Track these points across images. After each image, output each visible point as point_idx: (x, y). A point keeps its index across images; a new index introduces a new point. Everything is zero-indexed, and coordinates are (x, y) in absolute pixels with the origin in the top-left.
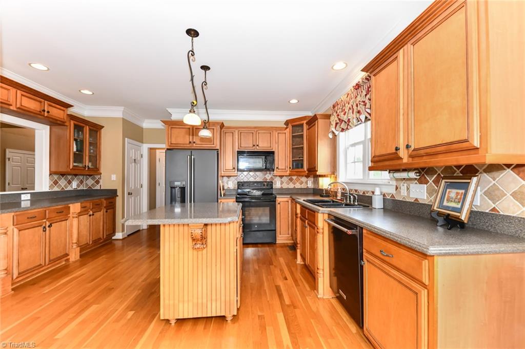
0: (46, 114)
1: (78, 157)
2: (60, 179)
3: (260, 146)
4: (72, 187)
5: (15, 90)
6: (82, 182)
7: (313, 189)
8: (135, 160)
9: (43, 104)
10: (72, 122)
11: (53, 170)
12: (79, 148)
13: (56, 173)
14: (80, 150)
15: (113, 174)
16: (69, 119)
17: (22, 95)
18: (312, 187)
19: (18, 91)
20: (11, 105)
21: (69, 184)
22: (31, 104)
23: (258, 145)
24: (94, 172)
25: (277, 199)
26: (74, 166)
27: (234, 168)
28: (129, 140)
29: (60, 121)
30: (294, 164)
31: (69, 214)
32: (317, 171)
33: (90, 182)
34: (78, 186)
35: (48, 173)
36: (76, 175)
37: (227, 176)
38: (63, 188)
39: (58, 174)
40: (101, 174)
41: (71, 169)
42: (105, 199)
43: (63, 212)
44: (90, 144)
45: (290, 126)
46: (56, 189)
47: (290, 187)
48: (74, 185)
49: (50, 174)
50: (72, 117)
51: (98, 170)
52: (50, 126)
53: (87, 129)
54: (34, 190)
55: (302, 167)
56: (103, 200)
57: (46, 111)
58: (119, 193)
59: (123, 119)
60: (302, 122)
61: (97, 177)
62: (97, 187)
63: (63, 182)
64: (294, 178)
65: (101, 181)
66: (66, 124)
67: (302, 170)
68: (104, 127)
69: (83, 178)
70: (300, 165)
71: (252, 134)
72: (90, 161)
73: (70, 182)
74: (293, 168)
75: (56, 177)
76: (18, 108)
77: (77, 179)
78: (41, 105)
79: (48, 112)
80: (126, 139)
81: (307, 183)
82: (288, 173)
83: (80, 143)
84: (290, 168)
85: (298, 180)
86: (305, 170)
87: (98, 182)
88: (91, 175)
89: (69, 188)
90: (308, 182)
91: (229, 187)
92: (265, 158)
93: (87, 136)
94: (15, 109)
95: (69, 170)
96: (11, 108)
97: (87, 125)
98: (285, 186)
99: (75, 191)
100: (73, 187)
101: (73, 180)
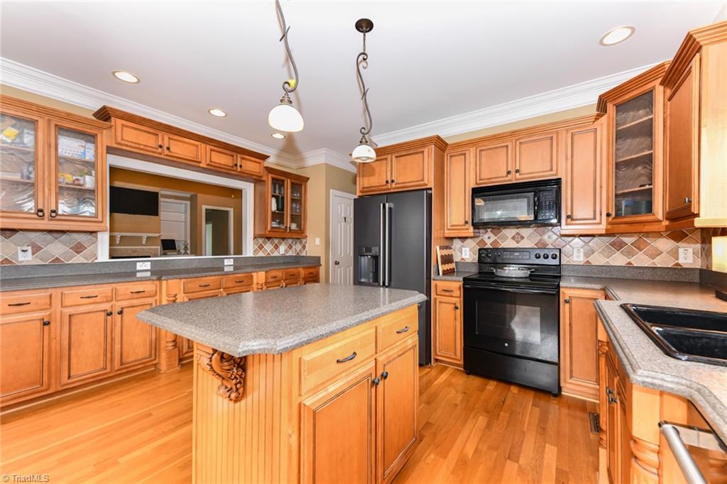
0: (239, 169)
1: (278, 216)
2: (265, 243)
3: (523, 171)
4: (279, 253)
5: (203, 145)
6: (290, 247)
7: (701, 270)
8: (345, 218)
9: (235, 157)
10: (270, 176)
11: (257, 233)
12: (280, 207)
13: (261, 236)
14: (281, 207)
15: (318, 237)
16: (266, 172)
17: (211, 150)
18: (698, 266)
19: (208, 146)
20: (200, 162)
21: (290, 249)
22: (222, 159)
23: (517, 171)
24: (299, 235)
25: (561, 290)
26: (272, 228)
27: (466, 222)
28: (334, 191)
29: (255, 175)
30: (624, 203)
31: (252, 284)
32: (698, 215)
33: (298, 247)
34: (286, 251)
35: (252, 237)
36: (283, 239)
37: (459, 238)
38: (269, 254)
39: (263, 237)
40: (307, 237)
41: (269, 231)
42: (304, 268)
43: (242, 281)
44: (293, 200)
45: (611, 108)
46: (261, 254)
47: (612, 264)
48: (282, 249)
49: (255, 238)
50: (269, 170)
51: (303, 233)
52: (255, 183)
53: (288, 183)
54: (242, 254)
55: (649, 209)
56: (301, 269)
57: (239, 165)
58: (323, 262)
59: (326, 164)
60: (649, 86)
61: (304, 241)
62: (303, 254)
63: (269, 247)
64: (629, 240)
65: (307, 245)
66: (263, 179)
67: (649, 218)
68: (309, 179)
69: (292, 242)
70: (643, 207)
71: (505, 149)
72: (292, 221)
73: (276, 247)
74: (617, 215)
75: (261, 241)
76: (208, 165)
77: (285, 243)
78: (233, 160)
79: (241, 166)
80: (331, 190)
81: (675, 254)
82: (602, 228)
83: (280, 201)
84: (608, 215)
85: (638, 246)
86: (660, 215)
87: (304, 247)
88: (299, 239)
89: (276, 254)
90: (681, 250)
91: (463, 259)
92: (535, 196)
93: (289, 191)
94: (205, 166)
95: (267, 233)
96: (201, 165)
97: (288, 178)
98: (598, 260)
99: (283, 257)
100: (281, 253)
101: (281, 244)
